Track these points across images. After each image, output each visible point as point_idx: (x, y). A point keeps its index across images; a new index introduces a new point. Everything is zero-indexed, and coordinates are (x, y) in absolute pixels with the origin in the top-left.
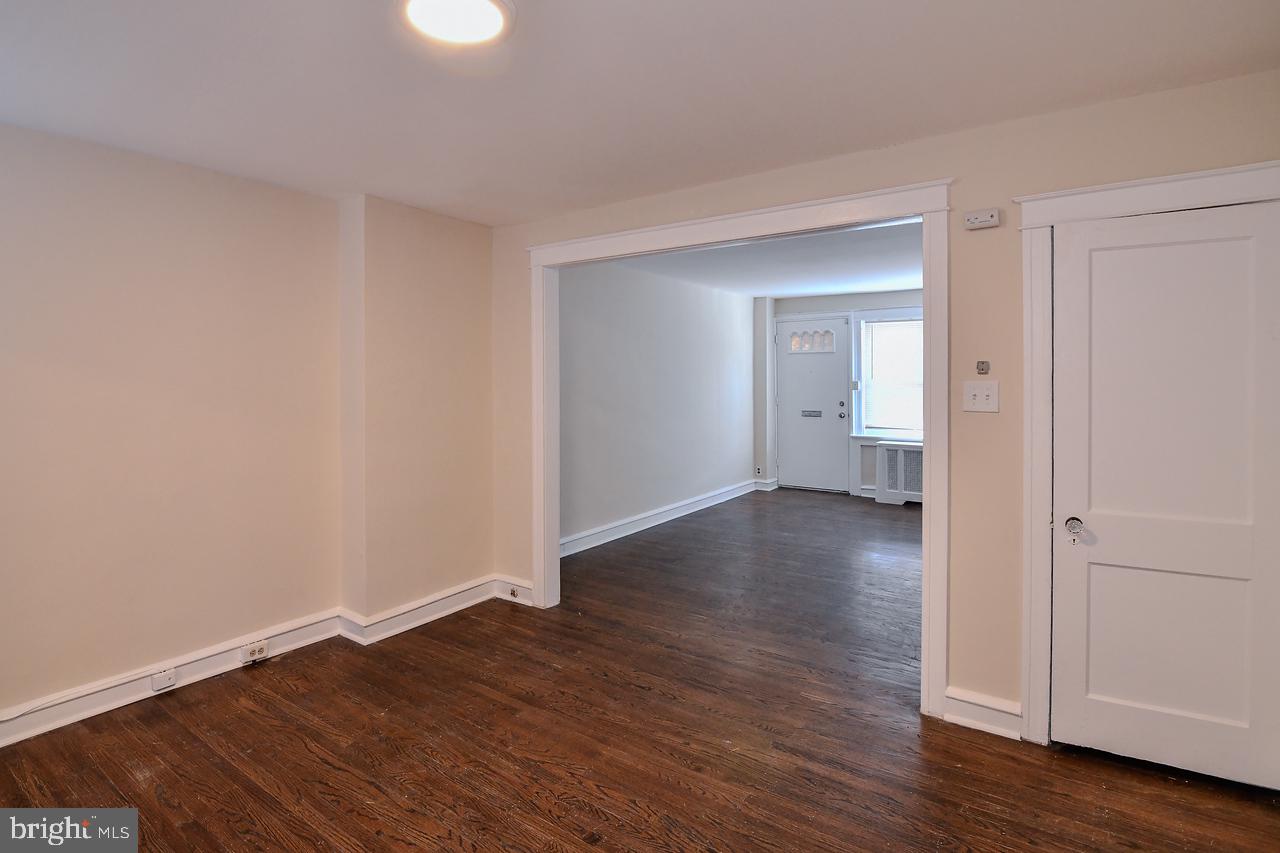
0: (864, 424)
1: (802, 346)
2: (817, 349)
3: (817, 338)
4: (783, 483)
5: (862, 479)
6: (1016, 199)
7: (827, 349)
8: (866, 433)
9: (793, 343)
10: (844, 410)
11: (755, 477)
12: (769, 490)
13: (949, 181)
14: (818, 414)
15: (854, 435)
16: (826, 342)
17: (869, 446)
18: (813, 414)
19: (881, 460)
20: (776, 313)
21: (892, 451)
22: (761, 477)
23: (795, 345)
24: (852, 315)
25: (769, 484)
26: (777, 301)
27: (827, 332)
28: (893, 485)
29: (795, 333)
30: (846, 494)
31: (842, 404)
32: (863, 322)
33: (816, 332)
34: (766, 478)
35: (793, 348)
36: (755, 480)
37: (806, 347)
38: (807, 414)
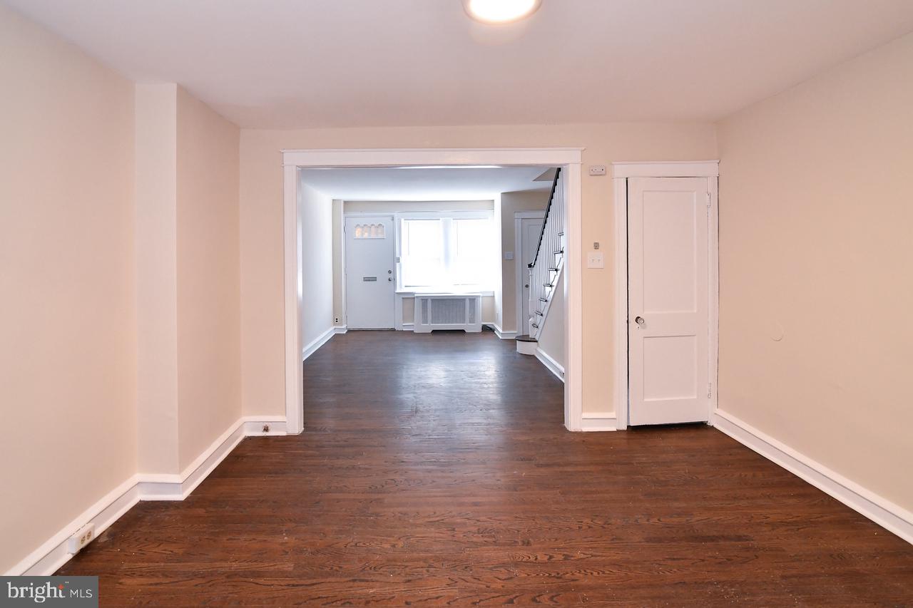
0: (404, 284)
1: (362, 234)
2: (373, 236)
3: (373, 229)
4: (352, 327)
5: (403, 319)
6: (613, 163)
7: (380, 236)
8: (406, 290)
9: (357, 232)
10: (391, 276)
11: (334, 325)
12: (343, 333)
13: (583, 149)
14: (374, 279)
15: (398, 291)
16: (379, 231)
17: (409, 298)
18: (371, 279)
19: (418, 306)
20: (345, 211)
21: (424, 300)
22: (339, 325)
23: (358, 233)
24: (396, 215)
25: (343, 329)
26: (346, 203)
27: (380, 225)
28: (425, 321)
29: (358, 225)
30: (393, 330)
31: (390, 272)
32: (403, 220)
33: (372, 225)
34: (342, 325)
35: (357, 235)
36: (335, 327)
37: (366, 235)
38: (367, 279)
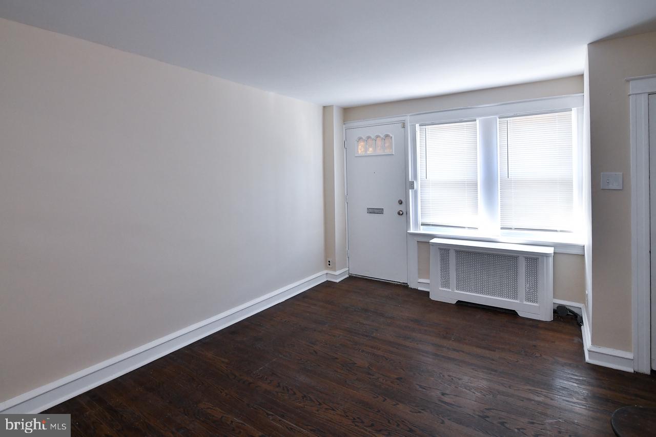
0: (420, 221)
1: (366, 150)
2: (379, 152)
3: (379, 142)
4: (355, 273)
5: (419, 272)
7: (387, 152)
8: (423, 230)
9: (360, 147)
10: (402, 208)
11: (327, 268)
12: (338, 281)
14: (380, 211)
15: (412, 231)
16: (387, 145)
17: (424, 241)
18: (376, 211)
19: (434, 258)
20: (343, 121)
21: (445, 250)
22: (331, 269)
23: (361, 149)
24: (408, 119)
25: (338, 275)
26: (348, 112)
27: (387, 136)
28: (446, 284)
29: (360, 139)
30: (405, 286)
31: (401, 202)
32: (417, 125)
33: (378, 137)
34: (335, 270)
35: (360, 151)
36: (325, 272)
37: (370, 151)
38: (372, 211)
